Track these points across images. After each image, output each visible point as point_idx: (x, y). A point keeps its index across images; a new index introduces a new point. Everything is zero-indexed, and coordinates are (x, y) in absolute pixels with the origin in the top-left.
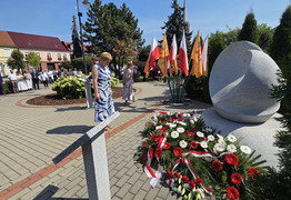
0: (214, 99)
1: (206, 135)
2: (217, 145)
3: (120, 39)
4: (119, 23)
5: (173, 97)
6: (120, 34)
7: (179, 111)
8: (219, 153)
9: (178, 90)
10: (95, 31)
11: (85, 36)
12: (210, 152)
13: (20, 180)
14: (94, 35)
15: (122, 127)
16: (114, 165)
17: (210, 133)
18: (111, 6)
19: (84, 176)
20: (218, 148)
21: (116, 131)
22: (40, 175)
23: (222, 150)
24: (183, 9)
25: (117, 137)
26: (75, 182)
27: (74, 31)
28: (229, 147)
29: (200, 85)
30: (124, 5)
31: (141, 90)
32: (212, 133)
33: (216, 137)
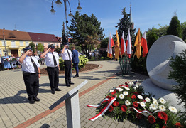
0: (150, 74)
1: (144, 97)
2: (151, 105)
3: (90, 34)
4: (89, 25)
5: (123, 71)
6: (90, 32)
7: (126, 81)
8: (154, 110)
9: (125, 66)
10: (75, 30)
11: (69, 33)
12: (147, 109)
13: (30, 118)
14: (74, 32)
15: (89, 90)
16: (83, 114)
17: (147, 96)
18: (85, 15)
19: (66, 119)
20: (153, 107)
21: (85, 92)
22: (41, 117)
23: (155, 108)
24: (129, 15)
25: (86, 96)
26: (60, 123)
27: (63, 31)
28: (160, 107)
29: (141, 63)
30: (92, 15)
31: (102, 66)
32: (149, 97)
33: (151, 99)
